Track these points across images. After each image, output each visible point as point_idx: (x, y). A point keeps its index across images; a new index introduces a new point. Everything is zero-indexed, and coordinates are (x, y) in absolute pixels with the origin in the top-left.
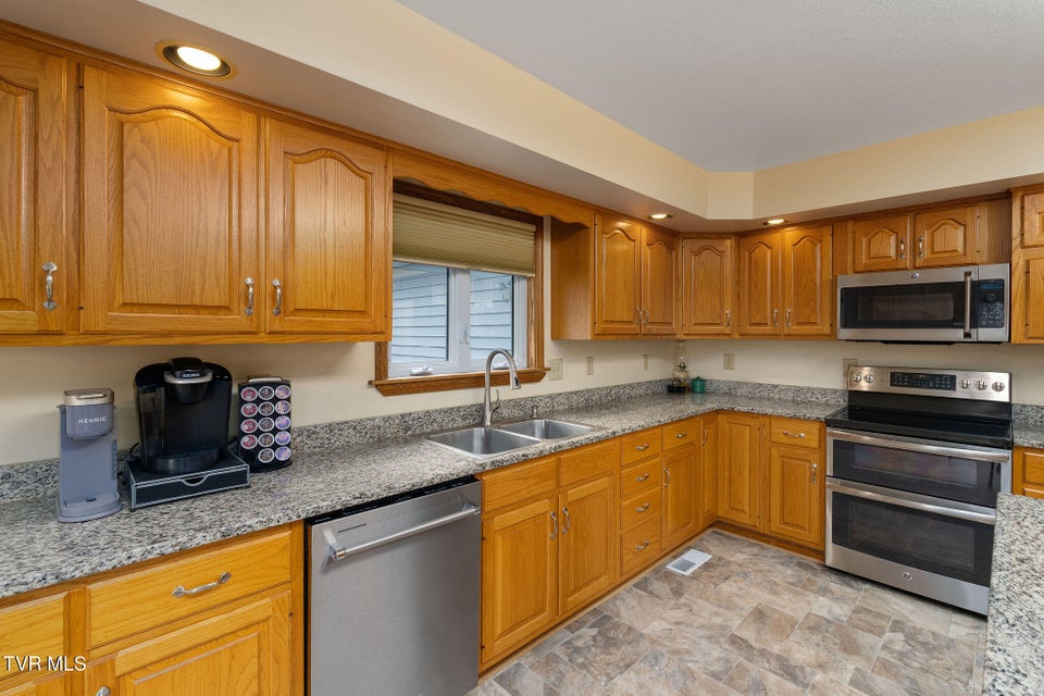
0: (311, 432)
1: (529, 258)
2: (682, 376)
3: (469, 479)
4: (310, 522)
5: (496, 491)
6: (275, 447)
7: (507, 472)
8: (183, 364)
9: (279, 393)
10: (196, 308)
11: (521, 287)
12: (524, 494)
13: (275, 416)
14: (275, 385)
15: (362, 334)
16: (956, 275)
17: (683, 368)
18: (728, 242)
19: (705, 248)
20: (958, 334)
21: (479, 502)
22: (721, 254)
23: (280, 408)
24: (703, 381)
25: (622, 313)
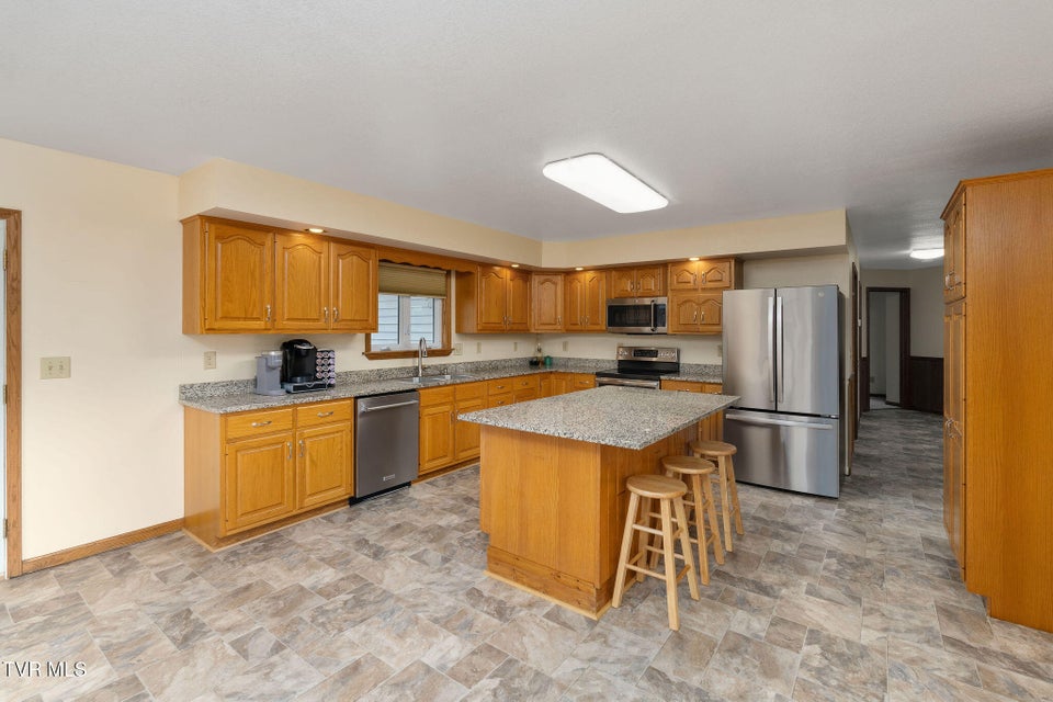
0: (338, 375)
1: (443, 289)
2: (539, 355)
3: (414, 390)
4: (356, 398)
5: (426, 397)
6: (329, 378)
7: (430, 390)
8: (301, 342)
9: (330, 355)
10: (308, 320)
11: (439, 303)
12: (438, 402)
13: (329, 365)
14: (329, 352)
15: (360, 330)
16: (647, 301)
17: (539, 350)
18: (559, 277)
19: (547, 280)
20: (647, 329)
21: (418, 398)
22: (555, 284)
23: (331, 361)
24: (551, 358)
25: (494, 318)
